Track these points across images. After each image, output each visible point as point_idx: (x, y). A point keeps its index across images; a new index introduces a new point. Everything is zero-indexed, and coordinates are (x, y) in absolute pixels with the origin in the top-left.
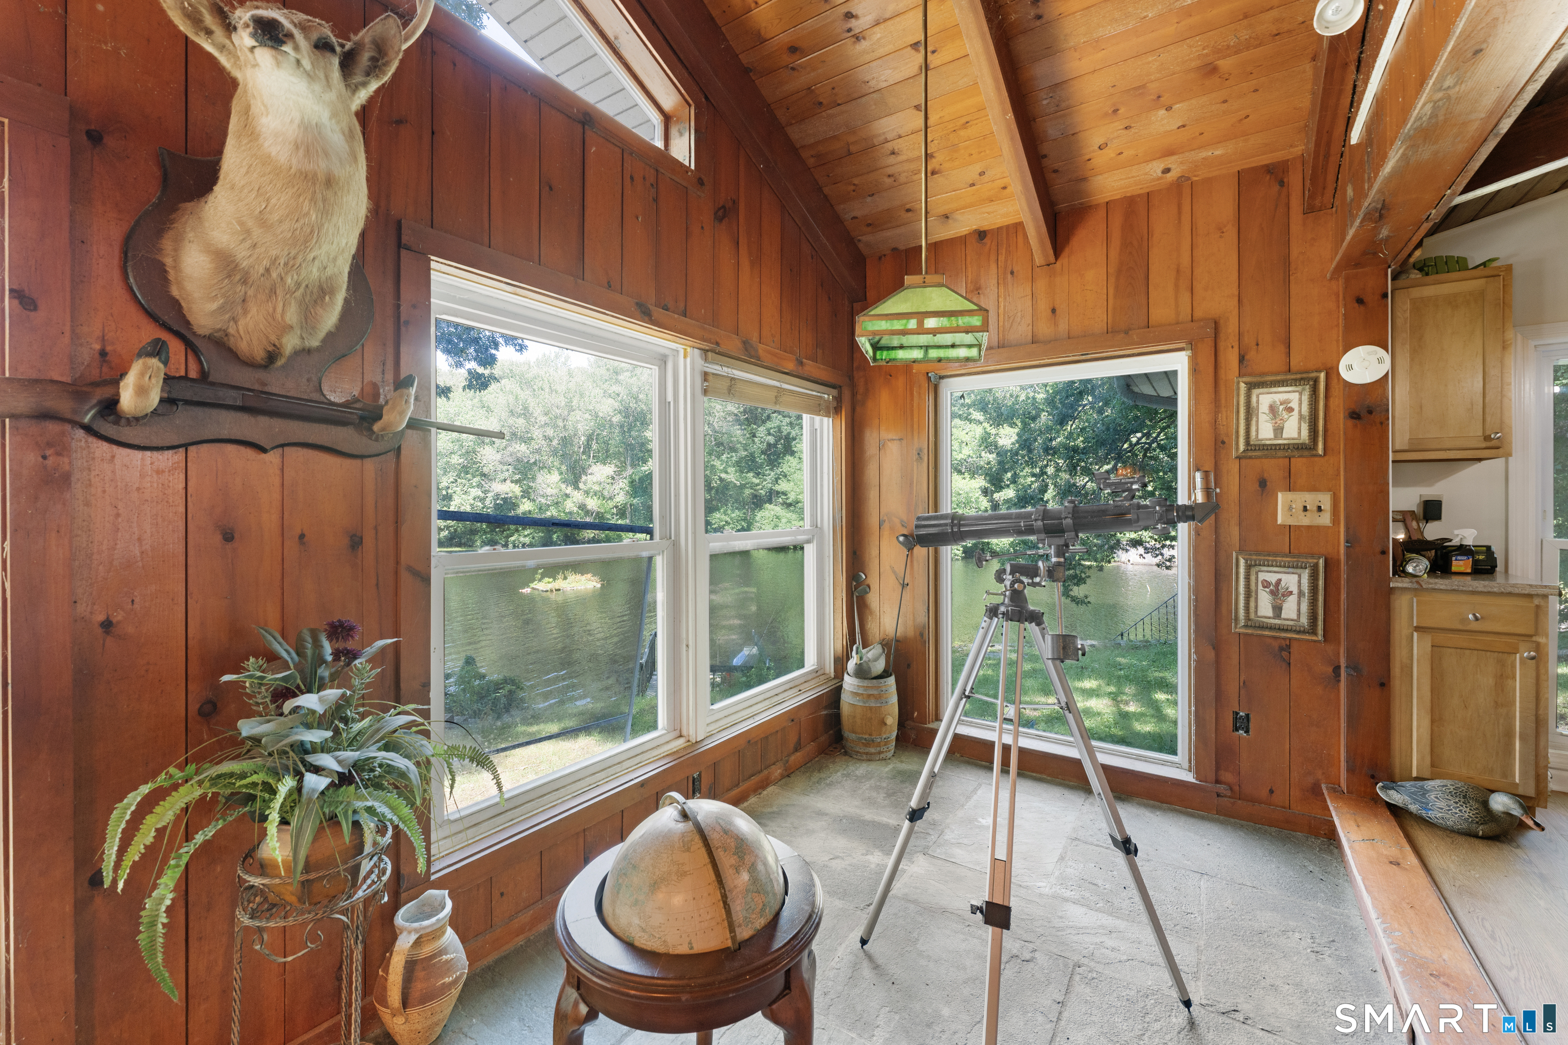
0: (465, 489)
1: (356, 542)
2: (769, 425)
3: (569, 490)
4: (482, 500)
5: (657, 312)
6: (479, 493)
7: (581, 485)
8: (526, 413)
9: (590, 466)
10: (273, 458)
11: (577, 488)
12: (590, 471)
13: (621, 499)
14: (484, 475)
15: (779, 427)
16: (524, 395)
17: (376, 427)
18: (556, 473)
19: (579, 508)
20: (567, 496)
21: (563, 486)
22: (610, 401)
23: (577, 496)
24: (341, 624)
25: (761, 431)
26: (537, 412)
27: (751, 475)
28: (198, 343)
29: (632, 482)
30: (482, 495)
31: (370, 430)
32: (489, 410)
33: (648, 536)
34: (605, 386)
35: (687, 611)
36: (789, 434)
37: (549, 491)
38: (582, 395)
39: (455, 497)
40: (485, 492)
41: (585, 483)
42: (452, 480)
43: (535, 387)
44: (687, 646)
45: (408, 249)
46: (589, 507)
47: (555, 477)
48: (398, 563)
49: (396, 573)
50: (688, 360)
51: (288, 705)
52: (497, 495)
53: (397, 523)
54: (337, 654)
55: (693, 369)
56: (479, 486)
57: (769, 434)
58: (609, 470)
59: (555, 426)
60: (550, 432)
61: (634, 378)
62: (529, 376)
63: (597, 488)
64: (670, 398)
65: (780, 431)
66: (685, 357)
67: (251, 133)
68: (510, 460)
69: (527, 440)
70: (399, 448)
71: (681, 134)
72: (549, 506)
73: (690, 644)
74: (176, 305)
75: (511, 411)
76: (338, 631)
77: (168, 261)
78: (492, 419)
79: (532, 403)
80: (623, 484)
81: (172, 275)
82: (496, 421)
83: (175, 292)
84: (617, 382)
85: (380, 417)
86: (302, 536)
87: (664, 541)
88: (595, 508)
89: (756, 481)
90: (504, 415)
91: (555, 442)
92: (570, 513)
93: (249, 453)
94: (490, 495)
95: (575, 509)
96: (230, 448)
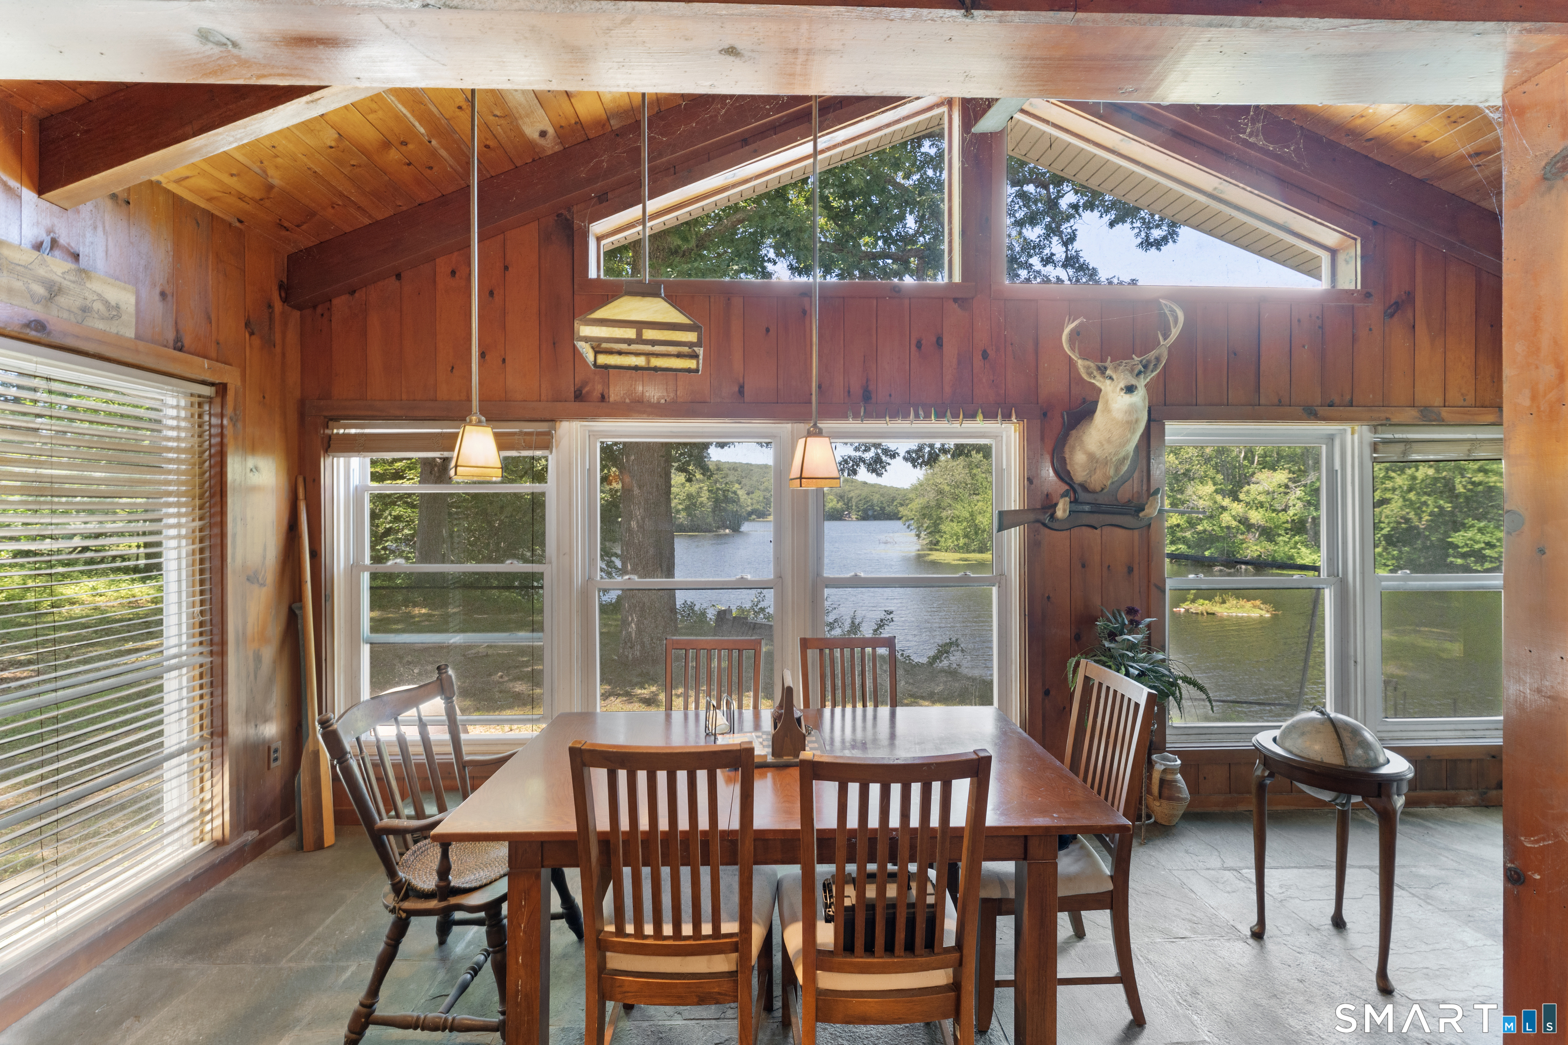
1: (1130, 570)
3: (1226, 502)
5: (1321, 411)
7: (1242, 496)
9: (1254, 473)
10: (1098, 531)
11: (1236, 499)
12: (1254, 479)
13: (1301, 511)
17: (1141, 515)
18: (1210, 483)
19: (1240, 522)
20: (1224, 509)
21: (1219, 498)
23: (1237, 508)
24: (1133, 609)
28: (1076, 487)
31: (1138, 516)
33: (1316, 573)
35: (1355, 635)
37: (1201, 504)
41: (1247, 494)
44: (1356, 662)
45: (1154, 421)
46: (1253, 521)
47: (1208, 488)
48: (1149, 581)
49: (1148, 586)
50: (1356, 436)
51: (1118, 638)
53: (1149, 561)
54: (1131, 622)
55: (1361, 443)
58: (1281, 477)
63: (1263, 498)
64: (1337, 466)
66: (1353, 433)
67: (1107, 410)
70: (1150, 525)
71: (1347, 262)
72: (1201, 520)
73: (1359, 660)
74: (1069, 472)
76: (1131, 611)
77: (1067, 456)
80: (1302, 492)
81: (1068, 461)
83: (1069, 468)
85: (1143, 510)
86: (1109, 566)
87: (1331, 578)
88: (1262, 523)
92: (1228, 528)
93: (1089, 530)
95: (1234, 524)
96: (1084, 528)
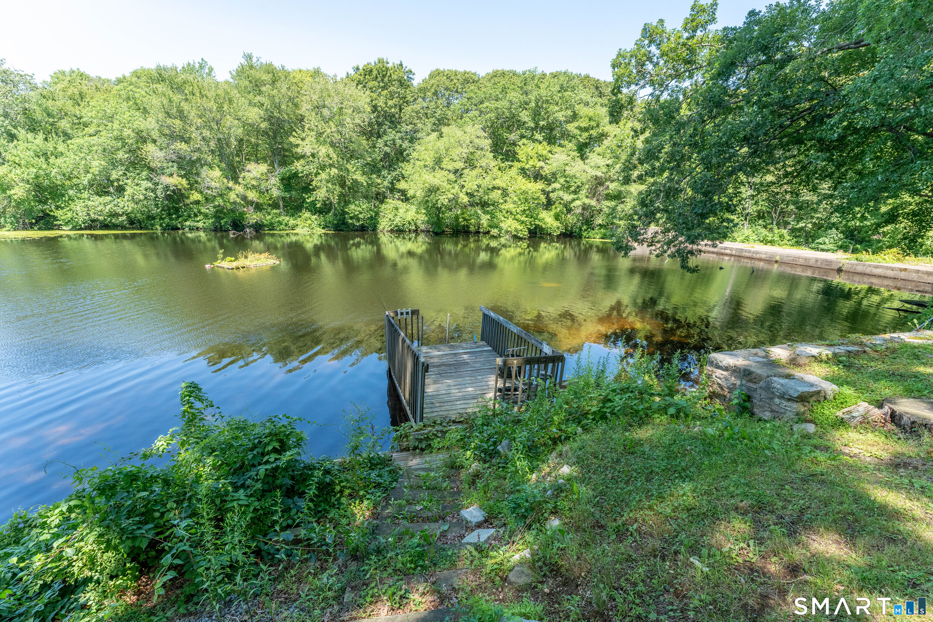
0: (136, 181)
2: (385, 138)
3: (231, 184)
4: (154, 191)
6: (150, 185)
7: (240, 180)
8: (182, 115)
9: (245, 164)
11: (237, 182)
12: (246, 169)
13: (276, 193)
14: (151, 170)
15: (394, 140)
16: (177, 98)
18: (217, 169)
19: (241, 198)
20: (230, 189)
21: (225, 180)
22: (256, 109)
23: (239, 189)
25: (380, 143)
26: (192, 115)
27: (374, 176)
29: (282, 180)
30: (153, 187)
32: (145, 111)
34: (251, 96)
36: (401, 146)
37: (213, 184)
38: (231, 101)
39: (127, 188)
40: (156, 184)
41: (244, 178)
42: (121, 173)
43: (186, 91)
46: (249, 198)
47: (217, 173)
52: (167, 188)
56: (149, 179)
57: (386, 145)
58: (263, 168)
59: (211, 129)
60: (207, 133)
61: (275, 91)
62: (179, 80)
63: (254, 183)
65: (394, 144)
68: (174, 158)
69: (187, 141)
72: (215, 197)
75: (168, 113)
78: (149, 119)
79: (185, 106)
80: (274, 181)
82: (154, 121)
84: (260, 93)
88: (255, 200)
89: (379, 181)
90: (161, 116)
91: (212, 144)
92: (235, 203)
94: (160, 187)
95: (238, 200)
